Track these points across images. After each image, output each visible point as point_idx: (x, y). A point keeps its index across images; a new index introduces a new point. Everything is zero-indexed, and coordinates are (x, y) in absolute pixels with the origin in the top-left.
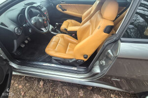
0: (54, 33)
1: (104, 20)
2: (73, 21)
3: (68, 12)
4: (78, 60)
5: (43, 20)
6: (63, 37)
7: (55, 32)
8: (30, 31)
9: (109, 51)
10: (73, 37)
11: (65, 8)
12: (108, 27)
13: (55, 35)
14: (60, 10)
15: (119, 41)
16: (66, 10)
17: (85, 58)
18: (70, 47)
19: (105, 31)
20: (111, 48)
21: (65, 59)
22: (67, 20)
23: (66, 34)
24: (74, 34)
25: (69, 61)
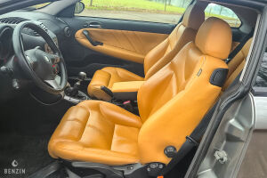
0: (73, 100)
1: (207, 57)
3: (108, 48)
7: (74, 97)
8: (16, 84)
9: (232, 121)
12: (218, 71)
13: (75, 104)
14: (86, 42)
15: (250, 95)
16: (102, 44)
18: (119, 134)
19: (213, 81)
20: (236, 114)
22: (105, 69)
24: (128, 102)
25: (123, 172)
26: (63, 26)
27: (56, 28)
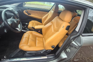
2: (36, 22)
4: (47, 50)
5: (17, 21)
6: (32, 33)
8: (5, 31)
9: (73, 42)
10: (39, 33)
11: (30, 13)
14: (26, 14)
16: (31, 14)
17: (53, 48)
21: (37, 51)
23: (33, 31)
24: (40, 31)
25: (40, 52)
26: (20, 9)
27: (18, 10)
